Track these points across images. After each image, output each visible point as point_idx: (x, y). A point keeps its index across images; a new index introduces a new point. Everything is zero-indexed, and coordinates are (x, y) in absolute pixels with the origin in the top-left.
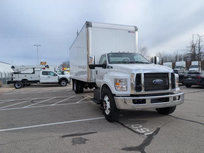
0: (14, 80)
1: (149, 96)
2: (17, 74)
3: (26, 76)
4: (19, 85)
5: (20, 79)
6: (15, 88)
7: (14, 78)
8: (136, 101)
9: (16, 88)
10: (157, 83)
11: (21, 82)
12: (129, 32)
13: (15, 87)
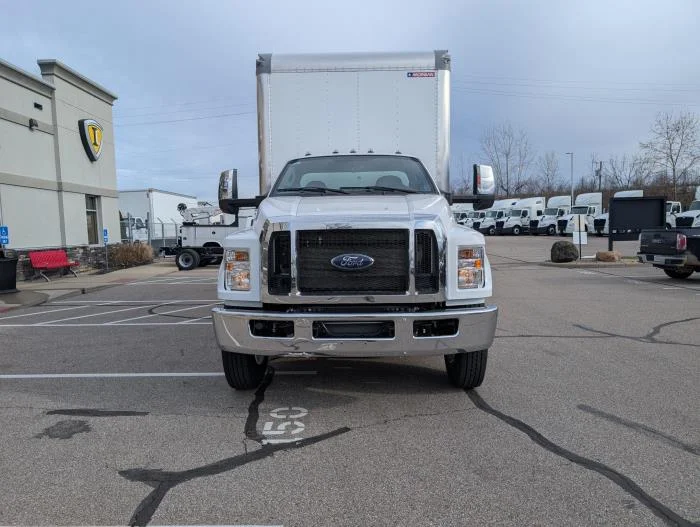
0: (184, 244)
1: (317, 312)
2: (192, 229)
3: (214, 233)
4: (187, 261)
5: (200, 244)
6: (177, 269)
7: (185, 239)
8: (259, 326)
9: (181, 268)
10: (347, 266)
11: (194, 252)
12: (411, 75)
13: (178, 265)
